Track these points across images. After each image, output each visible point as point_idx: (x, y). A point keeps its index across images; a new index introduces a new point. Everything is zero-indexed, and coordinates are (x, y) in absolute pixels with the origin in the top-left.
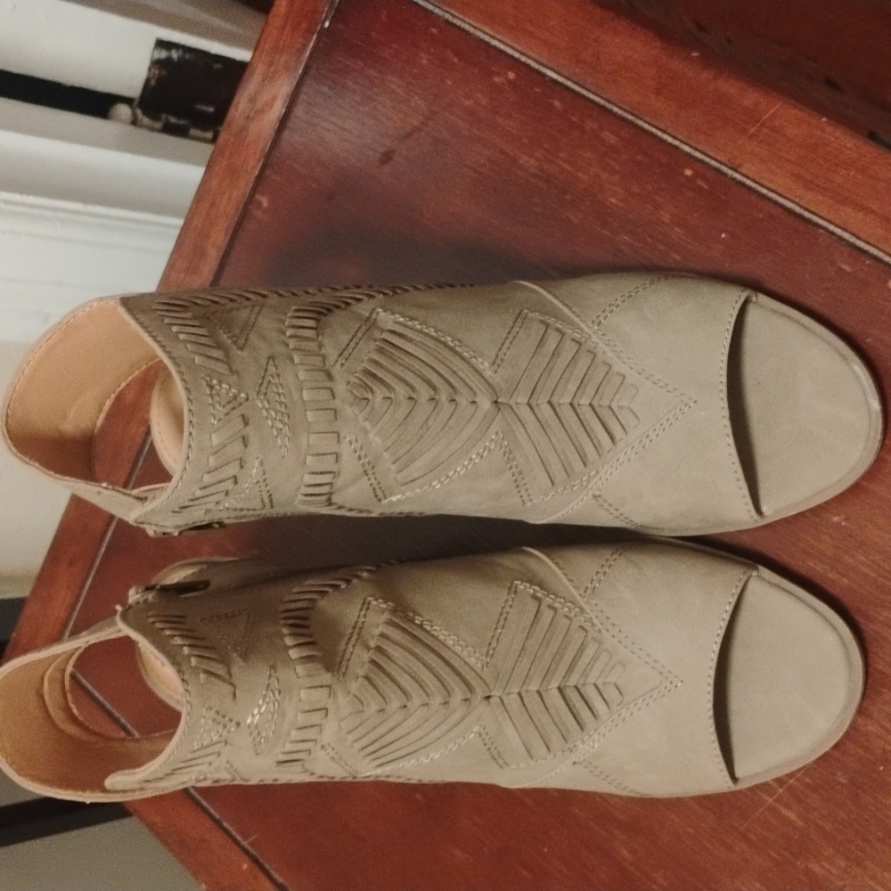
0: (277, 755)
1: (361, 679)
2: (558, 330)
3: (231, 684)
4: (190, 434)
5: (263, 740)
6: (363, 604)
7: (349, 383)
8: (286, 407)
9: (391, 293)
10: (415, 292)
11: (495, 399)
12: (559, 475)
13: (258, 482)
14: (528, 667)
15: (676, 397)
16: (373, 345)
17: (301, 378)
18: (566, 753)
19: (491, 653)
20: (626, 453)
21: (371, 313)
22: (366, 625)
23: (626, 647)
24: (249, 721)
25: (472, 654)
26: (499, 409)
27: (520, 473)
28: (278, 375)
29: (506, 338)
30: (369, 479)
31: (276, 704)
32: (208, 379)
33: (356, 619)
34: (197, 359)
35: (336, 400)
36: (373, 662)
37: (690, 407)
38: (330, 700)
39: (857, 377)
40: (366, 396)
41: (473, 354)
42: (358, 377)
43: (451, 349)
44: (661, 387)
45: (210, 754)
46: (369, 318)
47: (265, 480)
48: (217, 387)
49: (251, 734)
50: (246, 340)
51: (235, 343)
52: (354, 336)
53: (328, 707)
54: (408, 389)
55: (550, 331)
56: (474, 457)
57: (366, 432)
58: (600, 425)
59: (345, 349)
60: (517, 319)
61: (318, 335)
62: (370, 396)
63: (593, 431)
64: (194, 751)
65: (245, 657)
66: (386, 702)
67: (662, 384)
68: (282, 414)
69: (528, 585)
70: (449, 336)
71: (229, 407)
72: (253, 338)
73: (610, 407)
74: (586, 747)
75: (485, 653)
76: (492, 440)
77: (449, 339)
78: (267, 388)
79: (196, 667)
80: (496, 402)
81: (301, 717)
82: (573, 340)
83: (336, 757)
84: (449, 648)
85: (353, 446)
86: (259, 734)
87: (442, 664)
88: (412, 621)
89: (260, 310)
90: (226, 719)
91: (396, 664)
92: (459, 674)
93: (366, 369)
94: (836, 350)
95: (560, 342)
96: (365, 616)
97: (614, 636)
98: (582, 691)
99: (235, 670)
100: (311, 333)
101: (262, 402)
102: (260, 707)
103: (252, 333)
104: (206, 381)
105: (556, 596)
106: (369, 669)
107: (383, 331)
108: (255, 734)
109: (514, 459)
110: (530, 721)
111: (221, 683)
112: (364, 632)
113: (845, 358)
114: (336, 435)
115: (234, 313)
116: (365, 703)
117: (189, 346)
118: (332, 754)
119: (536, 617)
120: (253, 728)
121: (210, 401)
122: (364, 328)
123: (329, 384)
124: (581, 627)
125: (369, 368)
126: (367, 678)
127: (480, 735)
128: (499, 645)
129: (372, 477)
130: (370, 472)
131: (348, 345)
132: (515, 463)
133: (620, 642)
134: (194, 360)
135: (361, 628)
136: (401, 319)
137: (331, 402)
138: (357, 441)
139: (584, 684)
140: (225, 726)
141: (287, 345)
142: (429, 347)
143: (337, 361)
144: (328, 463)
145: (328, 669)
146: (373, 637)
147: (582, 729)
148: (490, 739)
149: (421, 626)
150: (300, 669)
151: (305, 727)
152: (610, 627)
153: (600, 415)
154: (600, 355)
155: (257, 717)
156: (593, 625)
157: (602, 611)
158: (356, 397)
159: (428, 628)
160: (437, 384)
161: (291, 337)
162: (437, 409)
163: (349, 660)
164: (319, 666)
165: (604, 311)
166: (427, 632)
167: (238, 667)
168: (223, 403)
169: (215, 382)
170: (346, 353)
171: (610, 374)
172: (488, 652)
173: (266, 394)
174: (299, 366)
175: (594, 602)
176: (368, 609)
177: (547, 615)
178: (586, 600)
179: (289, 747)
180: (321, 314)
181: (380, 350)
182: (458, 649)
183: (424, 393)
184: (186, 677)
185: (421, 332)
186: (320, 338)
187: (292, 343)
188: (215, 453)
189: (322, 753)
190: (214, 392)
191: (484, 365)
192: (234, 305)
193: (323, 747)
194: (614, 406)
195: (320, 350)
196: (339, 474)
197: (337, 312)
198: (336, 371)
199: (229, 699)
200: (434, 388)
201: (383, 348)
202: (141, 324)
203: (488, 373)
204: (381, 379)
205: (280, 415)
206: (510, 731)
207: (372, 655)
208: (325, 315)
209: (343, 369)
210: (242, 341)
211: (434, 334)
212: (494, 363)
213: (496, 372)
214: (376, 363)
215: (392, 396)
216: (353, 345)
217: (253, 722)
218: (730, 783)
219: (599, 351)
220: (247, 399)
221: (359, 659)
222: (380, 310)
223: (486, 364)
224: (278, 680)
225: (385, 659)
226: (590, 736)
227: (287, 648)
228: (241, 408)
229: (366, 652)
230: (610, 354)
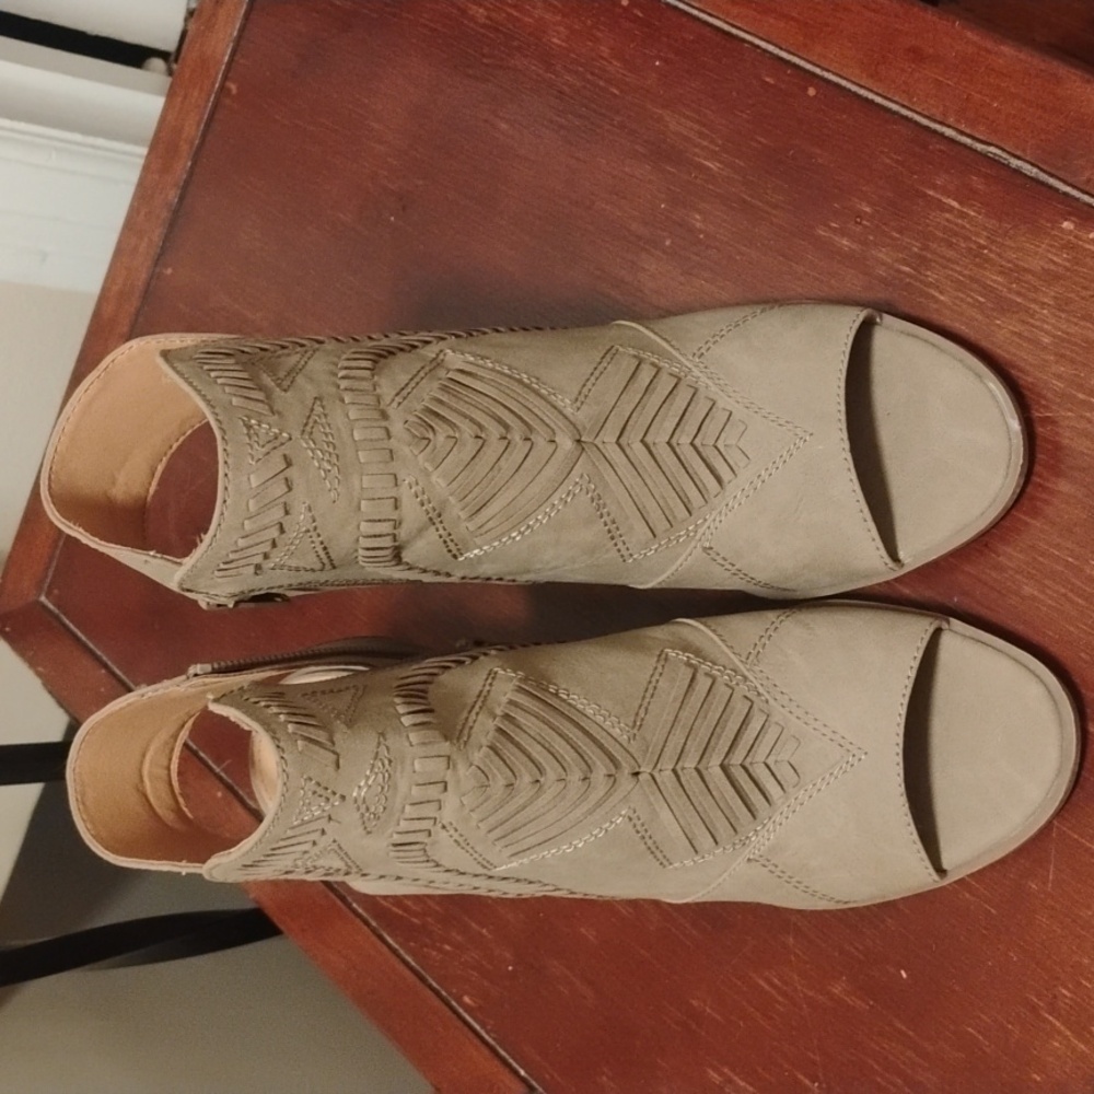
0: (391, 836)
1: (485, 749)
2: (653, 364)
3: (334, 752)
4: (226, 475)
5: (372, 816)
6: (489, 674)
7: (406, 422)
8: (334, 448)
9: (465, 335)
10: (495, 334)
11: (578, 437)
12: (661, 525)
13: (308, 531)
14: (683, 741)
15: (789, 430)
16: (436, 385)
17: (352, 417)
18: (737, 847)
19: (638, 723)
20: (735, 497)
21: (438, 355)
22: (492, 694)
23: (798, 718)
24: (355, 794)
25: (616, 725)
26: (583, 449)
27: (614, 522)
28: (326, 415)
29: (592, 374)
30: (437, 530)
31: (387, 775)
32: (245, 419)
33: (480, 688)
34: (235, 401)
35: (392, 440)
36: (500, 730)
37: (805, 441)
38: (449, 772)
39: (994, 397)
40: (427, 436)
41: (553, 391)
42: (417, 416)
43: (528, 386)
44: (773, 421)
45: (313, 831)
46: (434, 359)
47: (315, 528)
48: (256, 427)
49: (358, 809)
50: (292, 382)
51: (279, 385)
52: (416, 375)
53: (446, 779)
54: (475, 427)
55: (643, 365)
56: (556, 502)
57: (428, 474)
58: (703, 465)
59: (403, 389)
60: (606, 354)
61: (373, 376)
62: (431, 436)
63: (696, 473)
64: (293, 828)
65: (350, 724)
66: (515, 776)
67: (772, 417)
68: (330, 454)
69: (680, 653)
70: (525, 373)
71: (270, 446)
72: (300, 380)
73: (716, 447)
74: (762, 839)
75: (631, 724)
76: (577, 483)
77: (525, 376)
78: (312, 427)
79: (294, 733)
80: (579, 441)
81: (415, 791)
82: (671, 374)
83: (461, 840)
84: (588, 718)
85: (413, 490)
86: (368, 809)
87: (580, 734)
88: (547, 690)
89: (312, 355)
90: (329, 791)
91: (525, 732)
92: (601, 747)
93: (427, 407)
94: (970, 368)
95: (655, 377)
96: (491, 685)
97: (783, 706)
98: (751, 770)
99: (338, 737)
100: (367, 373)
101: (307, 443)
102: (368, 778)
103: (300, 376)
104: (243, 421)
105: (714, 664)
106: (494, 738)
107: (448, 371)
108: (363, 809)
109: (605, 506)
110: (689, 803)
111: (322, 751)
112: (489, 702)
113: (979, 376)
114: (392, 477)
115: (283, 359)
116: (490, 777)
117: (227, 389)
118: (456, 836)
119: (690, 686)
120: (360, 802)
121: (247, 440)
122: (427, 369)
123: (384, 424)
124: (746, 697)
125: (431, 407)
126: (493, 748)
127: (630, 819)
128: (648, 716)
129: (440, 526)
130: (437, 521)
131: (407, 385)
132: (606, 510)
133: (791, 712)
134: (231, 402)
135: (485, 697)
136: (472, 359)
137: (386, 441)
138: (417, 484)
139: (751, 763)
140: (328, 799)
141: (338, 387)
142: (501, 384)
143: (393, 400)
144: (386, 510)
145: (446, 738)
146: (499, 705)
147: (754, 816)
148: (643, 825)
149: (556, 695)
150: (414, 737)
151: (421, 803)
152: (779, 697)
153: (704, 455)
154: (702, 390)
155: (365, 790)
156: (759, 694)
157: (768, 678)
158: (415, 436)
159: (565, 697)
160: (508, 422)
161: (343, 378)
162: (509, 450)
163: (471, 728)
164: (437, 733)
165: (707, 343)
166: (564, 700)
167: (342, 735)
168: (261, 443)
169: (253, 422)
170: (405, 392)
171: (714, 409)
172: (635, 722)
173: (311, 433)
174: (351, 406)
175: (757, 669)
176: (493, 678)
177: (703, 684)
178: (748, 667)
179: (404, 825)
180: (381, 357)
181: (444, 388)
182: (599, 719)
183: (494, 430)
184: (281, 744)
185: (493, 370)
186: (376, 378)
187: (344, 384)
188: (255, 496)
189: (444, 834)
190: (252, 432)
191: (565, 403)
192: (286, 351)
193: (444, 827)
194: (720, 445)
195: (375, 389)
196: (400, 524)
197: (400, 354)
198: (391, 411)
199: (331, 769)
200: (507, 427)
201: (446, 386)
202: (178, 372)
203: (569, 411)
204: (444, 417)
205: (327, 455)
206: (665, 815)
207: (498, 722)
208: (385, 357)
209: (400, 408)
210: (286, 383)
211: (507, 371)
212: (577, 400)
213: (578, 409)
214: (441, 402)
215: (457, 435)
216: (413, 384)
217: (359, 794)
218: (935, 876)
219: (701, 385)
220: (290, 439)
221: (484, 728)
222: (448, 351)
223: (568, 401)
224: (388, 749)
225: (512, 727)
226: (765, 825)
227: (399, 716)
228: (283, 447)
229: (490, 721)
230: (714, 388)
